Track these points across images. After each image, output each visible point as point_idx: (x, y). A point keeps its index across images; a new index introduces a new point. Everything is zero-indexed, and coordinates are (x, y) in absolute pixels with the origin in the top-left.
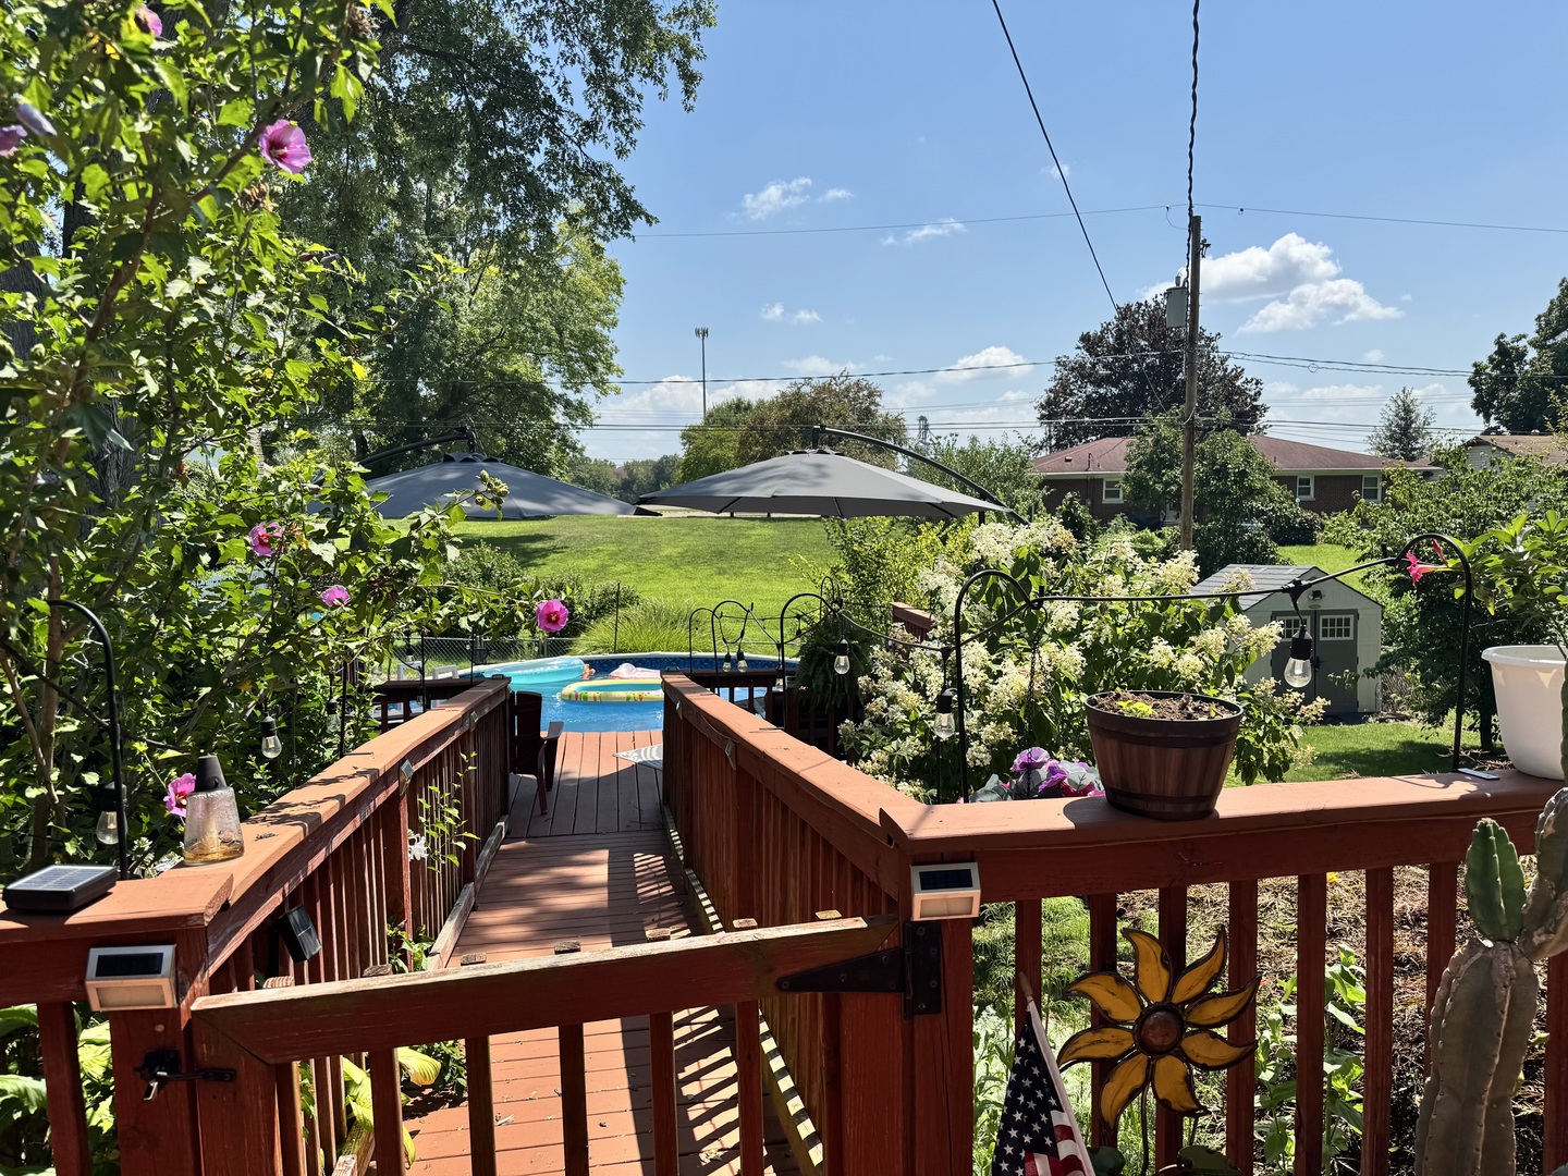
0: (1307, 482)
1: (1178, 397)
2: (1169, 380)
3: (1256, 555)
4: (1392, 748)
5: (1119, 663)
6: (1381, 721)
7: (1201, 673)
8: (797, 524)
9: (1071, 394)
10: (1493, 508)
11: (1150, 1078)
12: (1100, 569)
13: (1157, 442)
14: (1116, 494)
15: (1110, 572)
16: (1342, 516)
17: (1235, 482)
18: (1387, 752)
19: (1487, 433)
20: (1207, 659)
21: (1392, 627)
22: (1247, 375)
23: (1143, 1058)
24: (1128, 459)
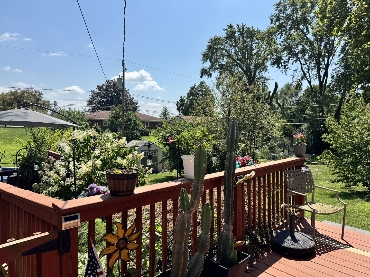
0: (147, 123)
1: (120, 102)
2: (118, 98)
3: (138, 138)
4: (164, 178)
5: (109, 163)
6: (162, 172)
7: (128, 164)
8: (16, 129)
9: (95, 99)
10: (181, 129)
11: (120, 256)
12: (105, 141)
13: (116, 112)
14: (107, 124)
15: (107, 142)
16: (154, 130)
17: (133, 122)
18: (163, 179)
19: (179, 115)
20: (129, 161)
21: (164, 153)
22: (135, 99)
23: (118, 251)
24: (109, 116)
